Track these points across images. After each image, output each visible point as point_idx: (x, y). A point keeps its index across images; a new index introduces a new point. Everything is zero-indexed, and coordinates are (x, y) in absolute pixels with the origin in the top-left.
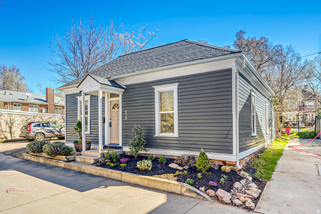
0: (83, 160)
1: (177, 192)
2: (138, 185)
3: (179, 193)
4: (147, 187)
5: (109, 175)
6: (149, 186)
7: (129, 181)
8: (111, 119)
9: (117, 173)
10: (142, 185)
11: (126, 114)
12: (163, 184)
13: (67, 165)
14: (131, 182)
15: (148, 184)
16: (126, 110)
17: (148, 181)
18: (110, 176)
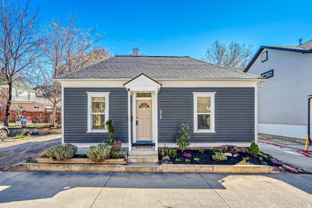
0: (141, 161)
1: (266, 173)
2: (231, 173)
3: (268, 172)
4: (240, 173)
5: (197, 169)
6: (242, 172)
7: (221, 172)
8: (137, 118)
9: (207, 167)
10: (235, 172)
11: (161, 114)
12: (254, 169)
13: (132, 167)
14: (224, 172)
15: (241, 171)
16: (161, 110)
17: (241, 168)
18: (199, 170)
